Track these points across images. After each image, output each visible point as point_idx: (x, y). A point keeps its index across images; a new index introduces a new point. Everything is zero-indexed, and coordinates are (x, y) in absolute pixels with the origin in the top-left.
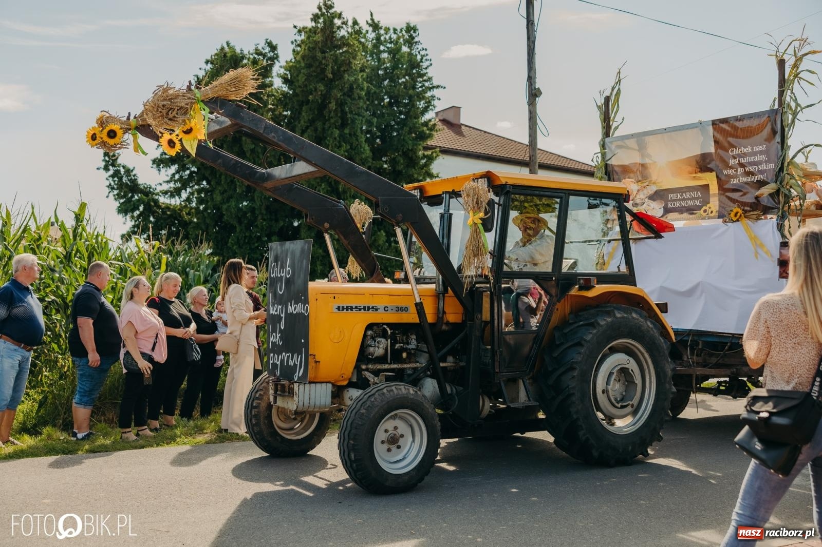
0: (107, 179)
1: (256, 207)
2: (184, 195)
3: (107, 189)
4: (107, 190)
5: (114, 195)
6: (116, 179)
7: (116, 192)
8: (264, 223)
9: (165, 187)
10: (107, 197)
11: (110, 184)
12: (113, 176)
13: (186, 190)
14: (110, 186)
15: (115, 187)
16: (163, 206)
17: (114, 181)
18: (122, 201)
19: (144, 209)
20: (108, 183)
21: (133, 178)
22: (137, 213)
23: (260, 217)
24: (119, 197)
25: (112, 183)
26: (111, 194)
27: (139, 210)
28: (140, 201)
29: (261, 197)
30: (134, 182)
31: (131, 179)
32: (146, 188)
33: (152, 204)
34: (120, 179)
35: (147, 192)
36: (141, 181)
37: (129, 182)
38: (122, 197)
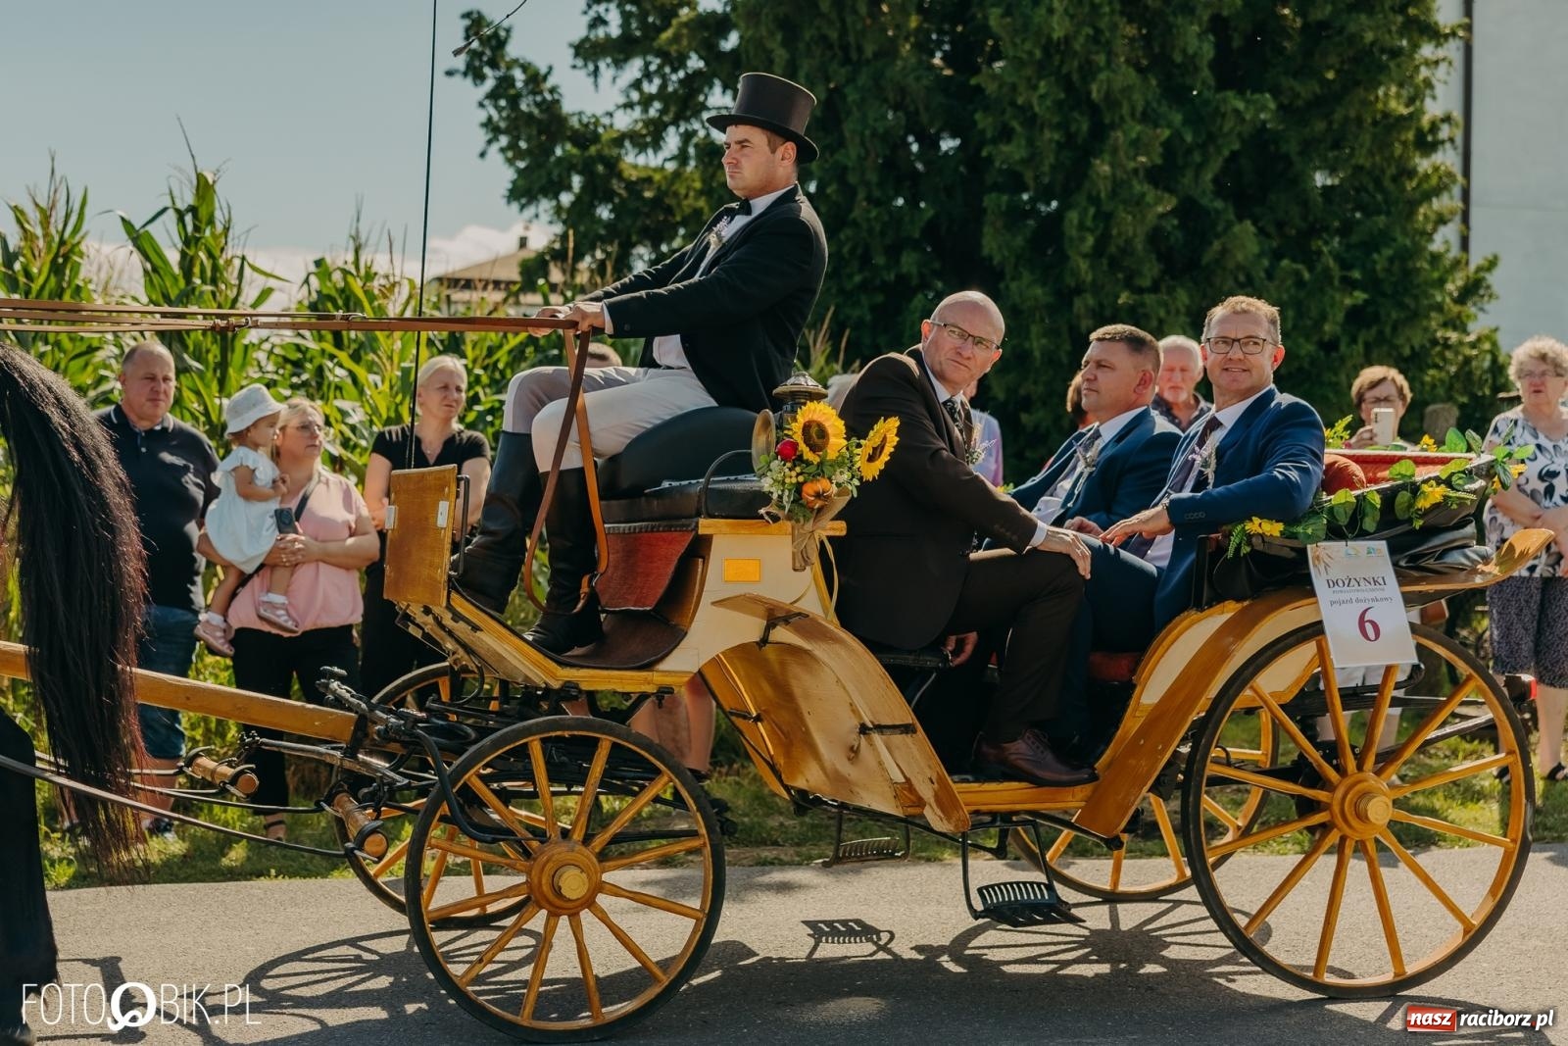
0: (481, 105)
1: (850, 164)
2: (672, 140)
3: (482, 131)
4: (483, 136)
5: (503, 150)
6: (503, 103)
7: (504, 140)
8: (873, 214)
9: (624, 121)
10: (483, 155)
11: (490, 119)
12: (493, 96)
13: (678, 127)
14: (489, 124)
15: (503, 125)
16: (634, 175)
17: (499, 109)
18: (522, 165)
19: (583, 188)
20: (482, 116)
21: (548, 97)
22: (566, 199)
23: (861, 195)
24: (512, 152)
25: (495, 116)
26: (495, 147)
27: (569, 188)
28: (568, 166)
29: (862, 134)
30: (551, 108)
31: (544, 99)
32: (587, 125)
33: (600, 168)
34: (514, 101)
35: (586, 136)
36: (568, 107)
37: (536, 111)
38: (520, 154)
